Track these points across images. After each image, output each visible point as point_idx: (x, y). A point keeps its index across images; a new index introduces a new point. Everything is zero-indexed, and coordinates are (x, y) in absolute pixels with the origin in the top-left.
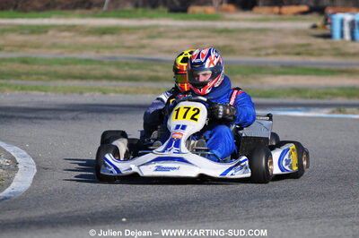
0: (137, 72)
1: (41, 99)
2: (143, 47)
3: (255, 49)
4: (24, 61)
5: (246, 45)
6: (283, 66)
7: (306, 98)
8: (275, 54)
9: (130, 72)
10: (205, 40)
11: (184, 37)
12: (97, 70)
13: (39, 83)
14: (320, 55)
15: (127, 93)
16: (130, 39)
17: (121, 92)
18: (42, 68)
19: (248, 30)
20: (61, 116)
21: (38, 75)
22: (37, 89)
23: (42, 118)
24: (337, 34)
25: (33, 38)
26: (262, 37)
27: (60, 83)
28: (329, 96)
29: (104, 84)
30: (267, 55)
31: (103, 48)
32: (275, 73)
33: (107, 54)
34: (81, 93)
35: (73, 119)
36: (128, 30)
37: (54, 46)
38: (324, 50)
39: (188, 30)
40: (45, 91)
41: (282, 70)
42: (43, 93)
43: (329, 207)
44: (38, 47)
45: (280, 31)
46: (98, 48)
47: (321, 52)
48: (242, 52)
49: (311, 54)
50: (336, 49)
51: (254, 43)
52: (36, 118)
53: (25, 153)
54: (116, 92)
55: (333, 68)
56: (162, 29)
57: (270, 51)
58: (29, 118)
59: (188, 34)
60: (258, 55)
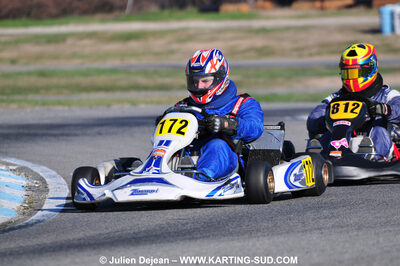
0: (167, 81)
1: (66, 114)
2: (172, 52)
3: (297, 50)
4: (42, 74)
5: (287, 45)
8: (319, 54)
9: (160, 81)
11: (217, 39)
12: (123, 80)
13: (61, 98)
15: (159, 103)
16: (158, 44)
17: (152, 102)
18: (63, 81)
19: (288, 29)
20: (89, 132)
21: (59, 88)
22: (60, 103)
23: (68, 135)
24: (387, 29)
25: (51, 48)
27: (84, 96)
29: (132, 95)
30: (311, 55)
31: (128, 55)
32: (320, 75)
33: (133, 61)
34: (109, 106)
35: (100, 134)
36: (155, 34)
37: (74, 56)
39: (220, 31)
40: (69, 105)
41: (328, 71)
42: (66, 108)
44: (56, 57)
46: (122, 55)
48: (283, 53)
50: (387, 45)
52: (62, 135)
53: (54, 173)
54: (147, 103)
56: (191, 32)
58: (55, 136)
59: (221, 36)
60: (300, 56)
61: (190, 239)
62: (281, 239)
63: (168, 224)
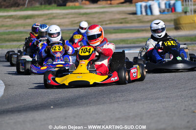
3: (100, 22)
5: (96, 20)
6: (114, 29)
7: (127, 44)
8: (109, 24)
10: (76, 19)
11: (66, 18)
14: (131, 23)
19: (96, 13)
24: (139, 12)
26: (103, 16)
28: (139, 43)
30: (106, 24)
31: (27, 25)
32: (111, 33)
36: (38, 16)
38: (134, 20)
39: (67, 14)
41: (114, 31)
43: (148, 95)
45: (112, 12)
47: (132, 22)
49: (127, 23)
50: (139, 20)
51: (99, 19)
55: (138, 28)
56: (54, 15)
57: (107, 22)
59: (67, 16)
60: (102, 25)
61: (61, 107)
62: (101, 107)
63: (50, 101)
